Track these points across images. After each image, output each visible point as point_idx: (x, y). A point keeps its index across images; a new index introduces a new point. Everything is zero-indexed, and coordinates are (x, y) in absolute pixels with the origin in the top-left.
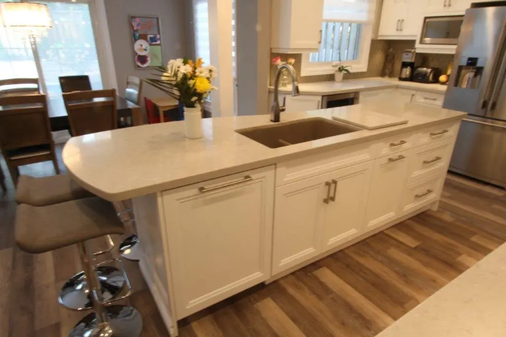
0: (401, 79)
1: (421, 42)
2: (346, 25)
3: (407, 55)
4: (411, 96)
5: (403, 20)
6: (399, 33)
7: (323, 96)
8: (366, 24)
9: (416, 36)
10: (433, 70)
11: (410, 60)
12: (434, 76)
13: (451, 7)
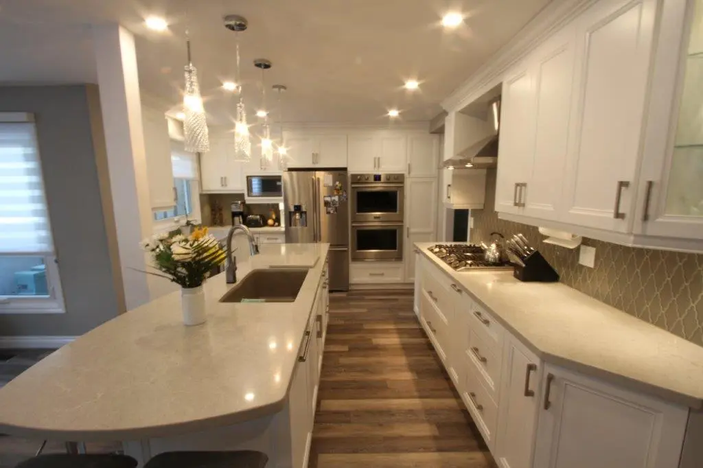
1: (249, 195)
3: (234, 206)
5: (226, 178)
6: (224, 188)
9: (243, 191)
10: (261, 216)
11: (239, 210)
12: (263, 221)
13: (267, 169)
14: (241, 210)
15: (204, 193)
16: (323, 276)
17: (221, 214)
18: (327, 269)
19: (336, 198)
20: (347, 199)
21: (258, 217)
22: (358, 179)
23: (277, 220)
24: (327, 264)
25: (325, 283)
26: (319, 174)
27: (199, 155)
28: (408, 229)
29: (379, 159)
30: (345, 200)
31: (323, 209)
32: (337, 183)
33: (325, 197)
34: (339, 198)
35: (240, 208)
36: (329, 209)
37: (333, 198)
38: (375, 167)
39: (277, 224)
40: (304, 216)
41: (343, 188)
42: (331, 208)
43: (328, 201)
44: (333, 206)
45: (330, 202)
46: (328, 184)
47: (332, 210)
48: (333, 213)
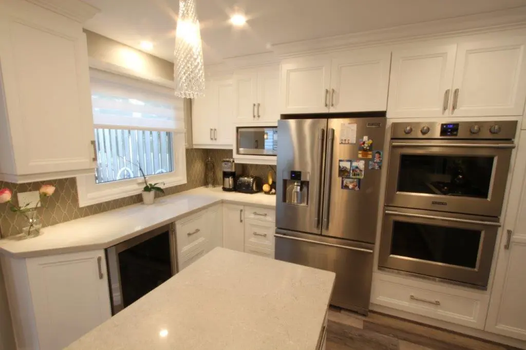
0: (225, 189)
1: (238, 153)
2: (148, 133)
3: (226, 164)
4: (239, 211)
6: (214, 142)
7: (106, 249)
8: (177, 133)
10: (255, 179)
11: (229, 170)
12: (257, 186)
13: (260, 118)
14: (233, 170)
15: (195, 147)
19: (361, 164)
20: (380, 167)
21: (251, 180)
22: (404, 131)
23: (275, 186)
26: (335, 124)
27: (189, 103)
28: (509, 232)
29: (456, 92)
30: (377, 167)
31: (337, 180)
32: (365, 138)
33: (340, 161)
34: (366, 165)
35: (230, 168)
36: (347, 181)
37: (355, 164)
38: (445, 109)
39: (273, 191)
40: (305, 189)
41: (375, 148)
42: (351, 180)
43: (346, 168)
44: (353, 177)
45: (348, 170)
46: (349, 140)
47: (351, 183)
48: (353, 189)
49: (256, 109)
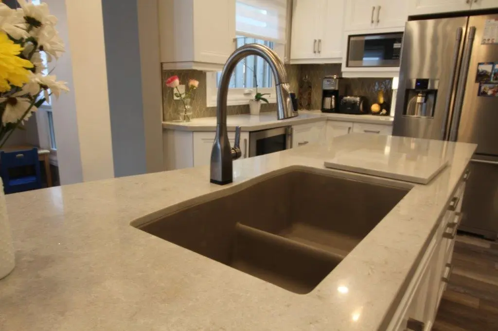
0: (324, 110)
1: (348, 65)
3: (328, 81)
4: (347, 129)
5: (320, 41)
6: (317, 56)
7: (250, 132)
9: (341, 58)
10: (362, 98)
11: (332, 88)
12: (364, 106)
13: (380, 24)
14: (337, 89)
15: (292, 63)
16: (452, 208)
17: (310, 94)
18: (460, 195)
21: (358, 99)
23: (386, 106)
24: (464, 184)
25: (450, 225)
31: (472, 86)
33: (480, 64)
35: (333, 85)
36: (484, 87)
39: (384, 111)
40: (431, 97)
42: (491, 85)
43: (486, 72)
44: (495, 82)
45: (489, 74)
46: (493, 39)
47: (490, 88)
48: (493, 95)
49: (375, 12)
